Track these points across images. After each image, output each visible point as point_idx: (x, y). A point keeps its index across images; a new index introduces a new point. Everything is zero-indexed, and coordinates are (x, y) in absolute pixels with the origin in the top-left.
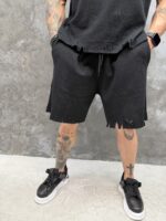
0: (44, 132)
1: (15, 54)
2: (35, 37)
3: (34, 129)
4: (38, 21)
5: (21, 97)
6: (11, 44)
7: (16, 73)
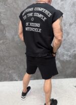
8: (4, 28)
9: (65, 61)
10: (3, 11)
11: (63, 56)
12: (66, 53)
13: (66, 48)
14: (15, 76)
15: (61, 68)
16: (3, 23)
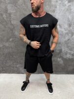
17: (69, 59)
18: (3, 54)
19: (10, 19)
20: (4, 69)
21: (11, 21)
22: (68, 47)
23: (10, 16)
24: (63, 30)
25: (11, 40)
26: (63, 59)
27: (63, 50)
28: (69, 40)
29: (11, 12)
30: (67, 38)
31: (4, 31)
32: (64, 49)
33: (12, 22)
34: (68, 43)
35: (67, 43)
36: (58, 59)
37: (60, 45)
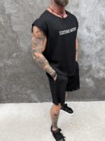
0: (33, 93)
1: (13, 60)
2: (21, 51)
3: (28, 92)
4: (21, 43)
5: (19, 79)
6: (10, 56)
7: (16, 69)
8: (18, 37)
9: (100, 79)
10: (14, 12)
11: (98, 72)
12: (103, 68)
13: (103, 62)
14: (33, 96)
15: (95, 88)
16: (15, 30)
17: (103, 78)
18: (6, 76)
19: (10, 23)
20: (9, 97)
21: (11, 27)
22: (101, 61)
23: (10, 19)
24: (93, 35)
25: (14, 55)
26: (94, 79)
27: (94, 66)
28: (102, 50)
29: (11, 11)
30: (99, 48)
31: (2, 42)
32: (95, 64)
33: (13, 27)
34: (101, 55)
35: (99, 55)
36: (87, 80)
37: (89, 59)
